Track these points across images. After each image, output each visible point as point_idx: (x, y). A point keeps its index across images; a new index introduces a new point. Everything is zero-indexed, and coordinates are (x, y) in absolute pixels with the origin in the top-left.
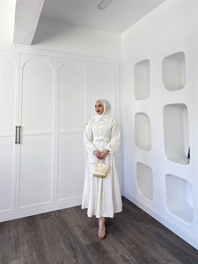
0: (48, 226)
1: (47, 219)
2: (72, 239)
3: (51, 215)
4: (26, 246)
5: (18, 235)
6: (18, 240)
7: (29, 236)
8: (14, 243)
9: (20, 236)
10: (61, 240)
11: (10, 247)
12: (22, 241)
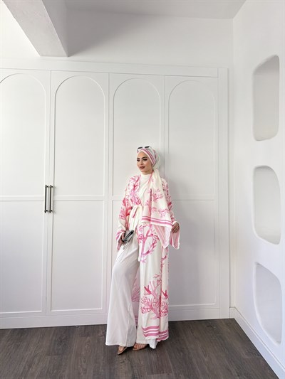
0: (83, 353)
1: (89, 338)
3: (98, 332)
6: (30, 366)
7: (48, 363)
8: (21, 371)
12: (34, 370)
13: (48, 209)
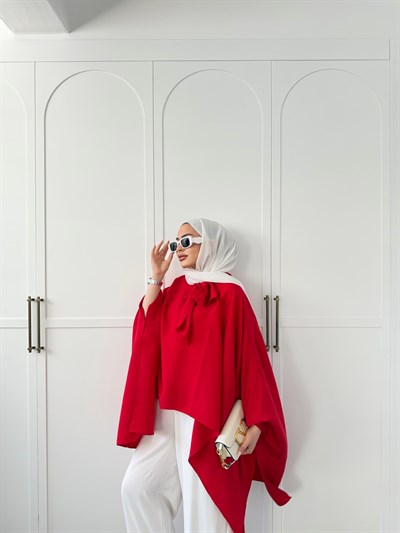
13: (34, 343)
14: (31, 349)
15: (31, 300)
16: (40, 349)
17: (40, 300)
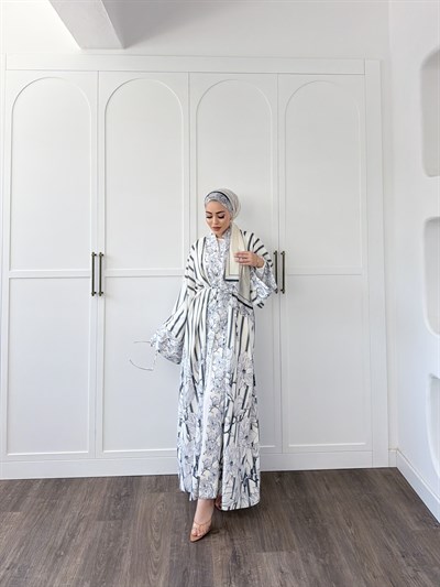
0: (155, 517)
2: (193, 572)
4: (79, 559)
5: (81, 520)
6: (72, 536)
7: (100, 531)
8: (59, 543)
9: (82, 527)
10: (166, 565)
11: (46, 551)
12: (78, 542)
13: (97, 290)
14: (94, 293)
15: (94, 255)
16: (101, 293)
17: (101, 255)
